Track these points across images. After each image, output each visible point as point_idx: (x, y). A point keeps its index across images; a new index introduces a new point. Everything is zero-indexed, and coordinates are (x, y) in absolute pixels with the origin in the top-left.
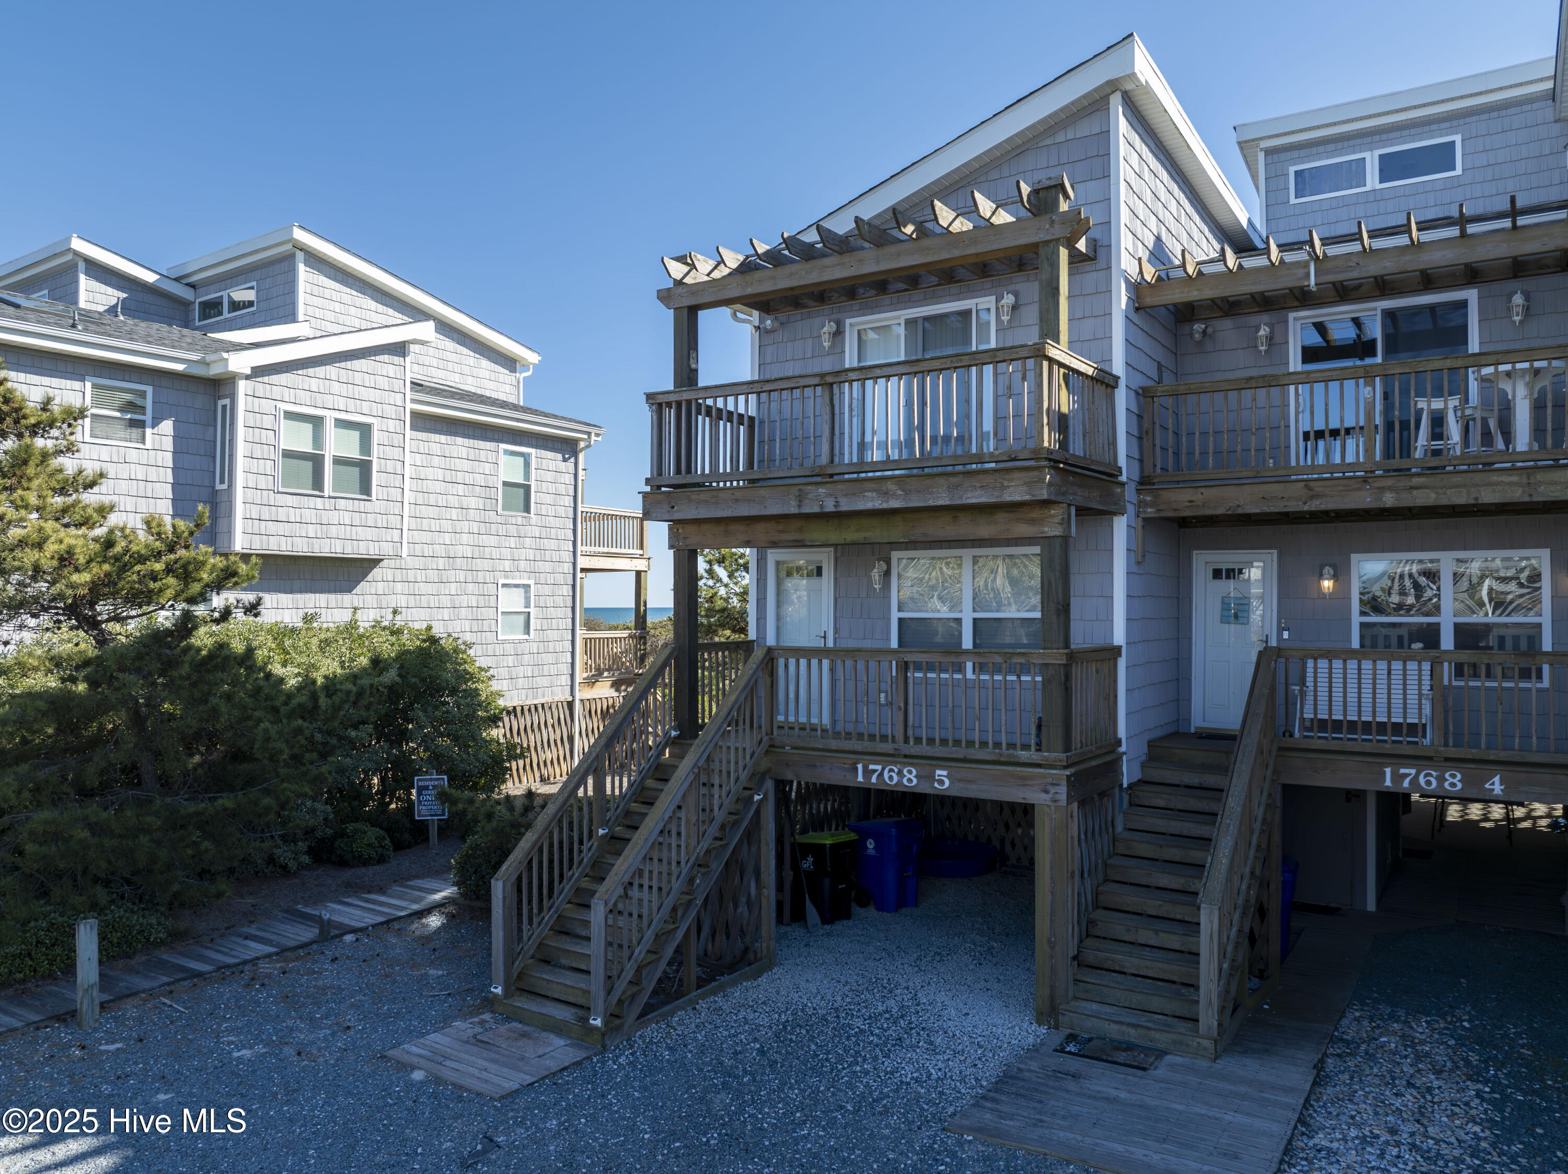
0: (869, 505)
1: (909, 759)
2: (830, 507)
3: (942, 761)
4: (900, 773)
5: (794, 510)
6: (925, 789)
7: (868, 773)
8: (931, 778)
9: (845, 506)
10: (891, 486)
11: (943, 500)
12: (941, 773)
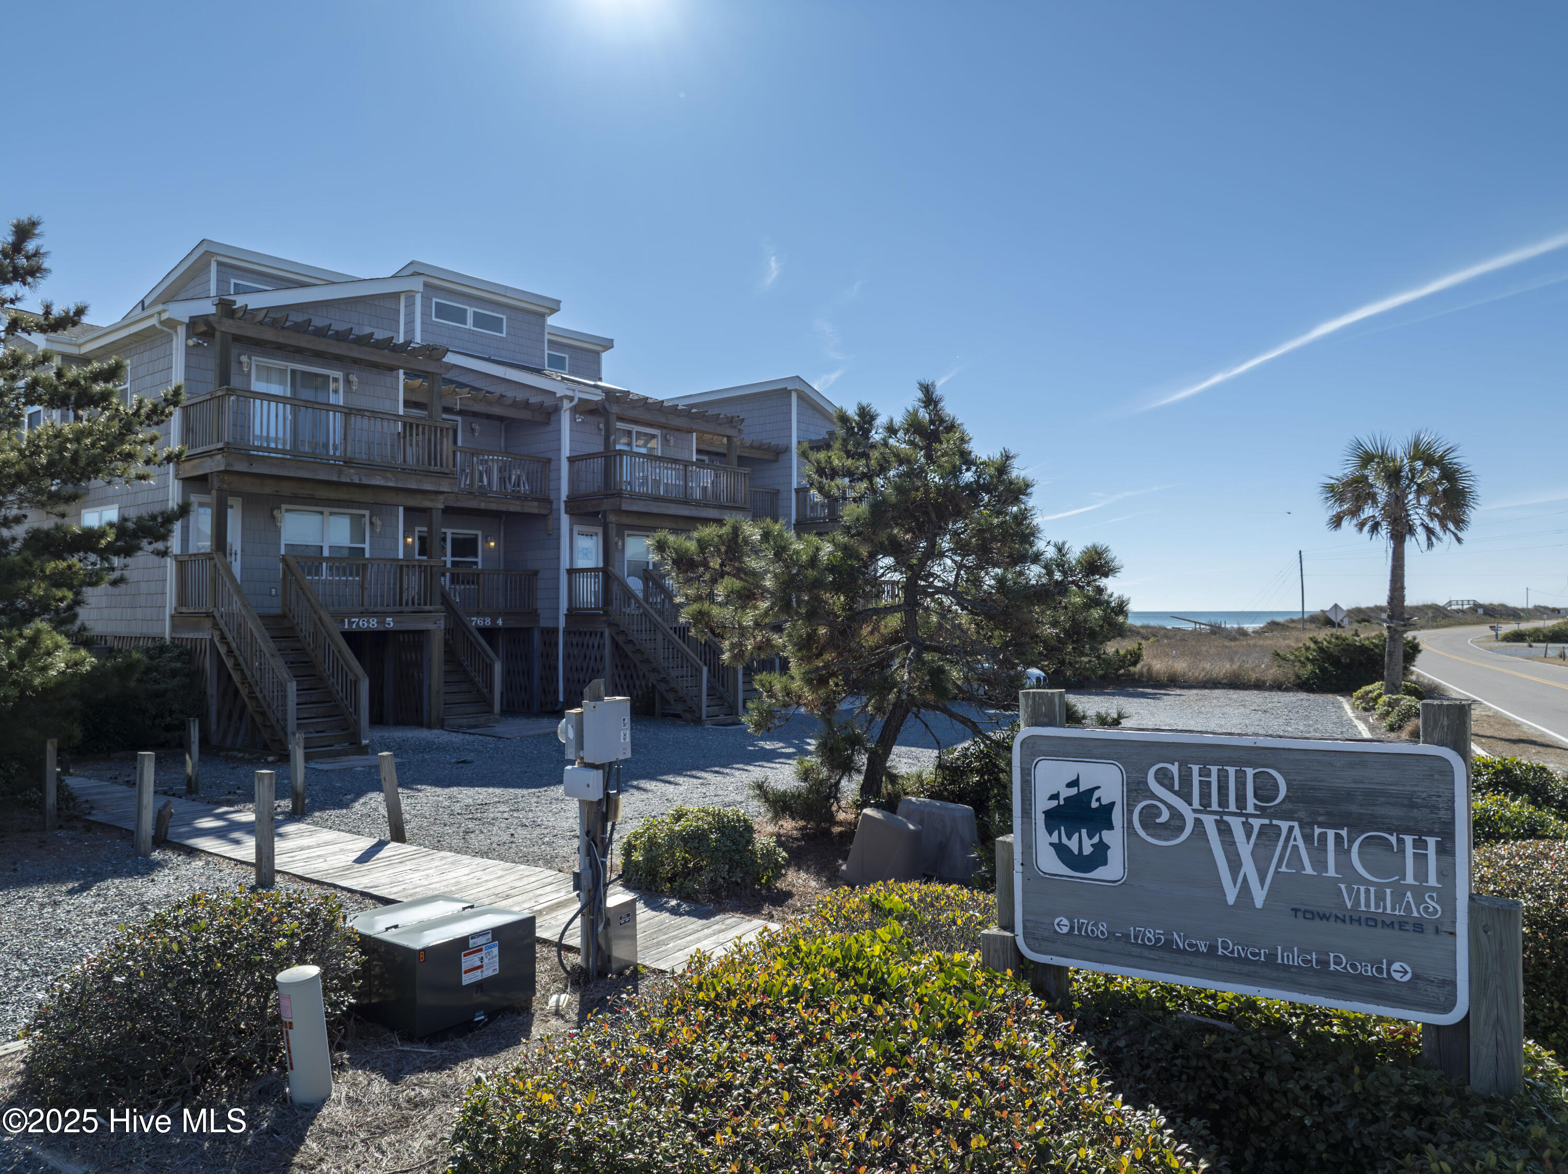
0: (378, 483)
1: (373, 614)
2: (356, 481)
3: (390, 614)
4: (368, 622)
5: (335, 479)
6: (382, 628)
7: (350, 623)
8: (384, 622)
9: (365, 481)
10: (389, 475)
11: (414, 486)
12: (389, 619)
